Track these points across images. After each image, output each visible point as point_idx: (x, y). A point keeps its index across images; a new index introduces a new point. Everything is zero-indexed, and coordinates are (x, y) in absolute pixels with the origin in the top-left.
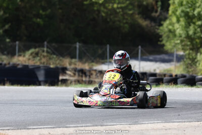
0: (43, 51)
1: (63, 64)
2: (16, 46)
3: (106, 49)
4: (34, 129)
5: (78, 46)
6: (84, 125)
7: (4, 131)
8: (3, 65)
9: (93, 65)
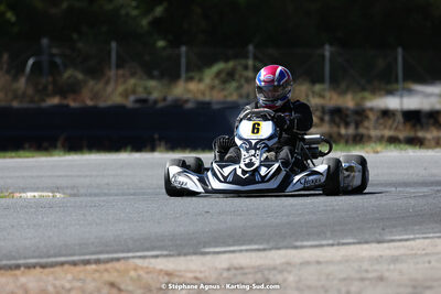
2: (179, 56)
3: (396, 59)
5: (328, 53)
6: (337, 241)
7: (147, 260)
8: (150, 103)
9: (363, 99)
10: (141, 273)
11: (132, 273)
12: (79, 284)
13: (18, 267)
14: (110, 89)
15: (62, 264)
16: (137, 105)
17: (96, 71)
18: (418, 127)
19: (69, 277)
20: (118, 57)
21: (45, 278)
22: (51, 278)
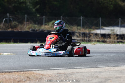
1: (72, 29)
2: (43, 19)
3: (99, 20)
4: (55, 70)
5: (81, 19)
6: (85, 67)
7: (36, 71)
8: (35, 31)
9: (91, 30)
10: (35, 74)
11: (33, 74)
12: (19, 77)
13: (3, 72)
14: (25, 27)
15: (14, 72)
16: (32, 31)
17: (21, 22)
18: (105, 38)
19: (17, 75)
20: (27, 18)
21: (10, 75)
22: (12, 75)
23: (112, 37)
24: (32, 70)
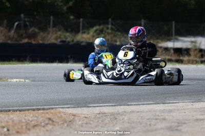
0: (108, 28)
2: (80, 23)
3: (172, 26)
4: (95, 107)
5: (143, 23)
6: (145, 103)
7: (64, 109)
8: (67, 42)
9: (158, 43)
10: (62, 114)
11: (58, 114)
12: (36, 118)
13: (9, 111)
14: (49, 36)
15: (28, 110)
16: (61, 43)
17: (44, 29)
18: (181, 55)
19: (32, 115)
20: (54, 22)
21: (21, 116)
22: (24, 116)
23: (192, 53)
24: (57, 107)
